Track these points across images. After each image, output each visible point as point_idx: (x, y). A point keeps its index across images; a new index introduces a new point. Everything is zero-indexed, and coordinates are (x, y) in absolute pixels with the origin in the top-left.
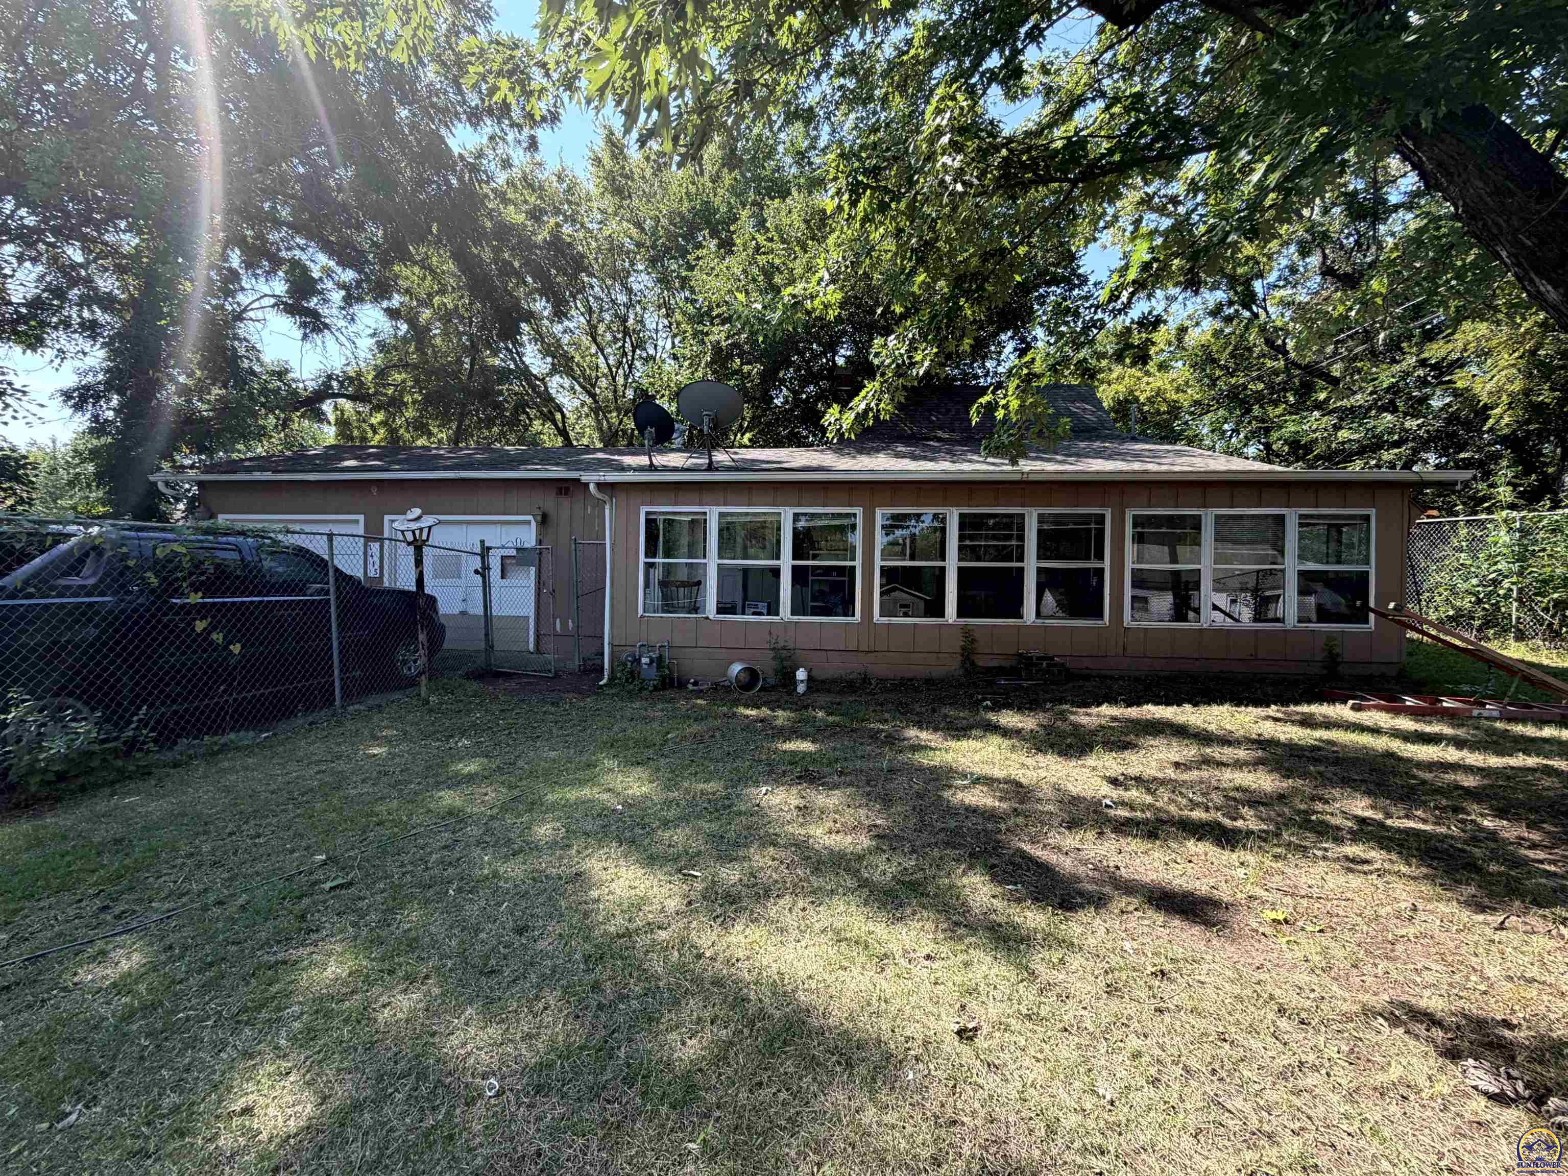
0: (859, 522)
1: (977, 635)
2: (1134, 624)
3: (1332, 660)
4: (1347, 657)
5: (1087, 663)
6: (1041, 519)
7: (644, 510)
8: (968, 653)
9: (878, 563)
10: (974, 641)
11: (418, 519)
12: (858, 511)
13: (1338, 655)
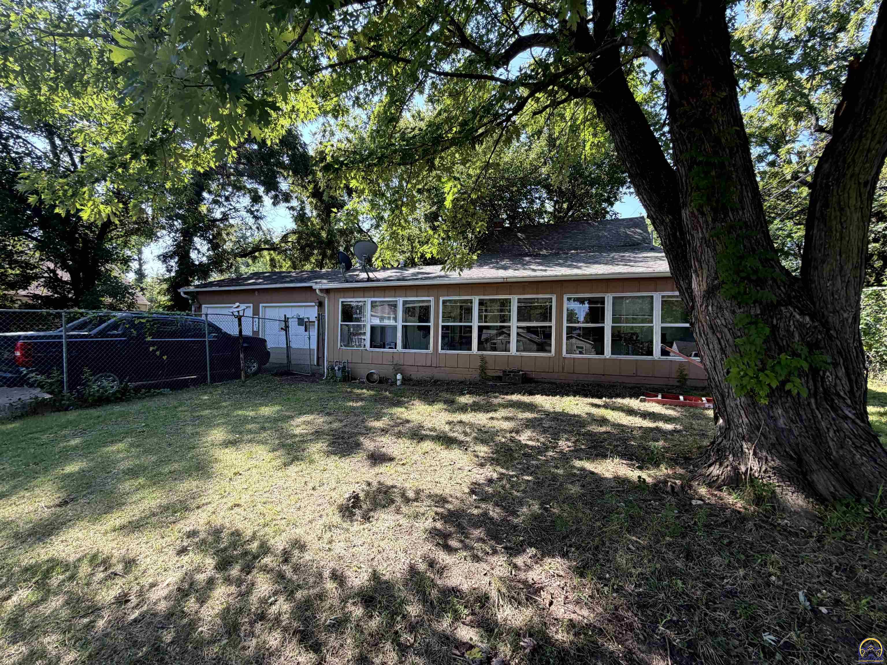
0: (432, 304)
1: (487, 359)
2: (568, 356)
3: (683, 378)
4: (691, 376)
5: (543, 375)
6: (519, 301)
7: (341, 300)
8: (483, 369)
9: (441, 324)
10: (486, 363)
11: (238, 307)
12: (431, 299)
13: (686, 375)
